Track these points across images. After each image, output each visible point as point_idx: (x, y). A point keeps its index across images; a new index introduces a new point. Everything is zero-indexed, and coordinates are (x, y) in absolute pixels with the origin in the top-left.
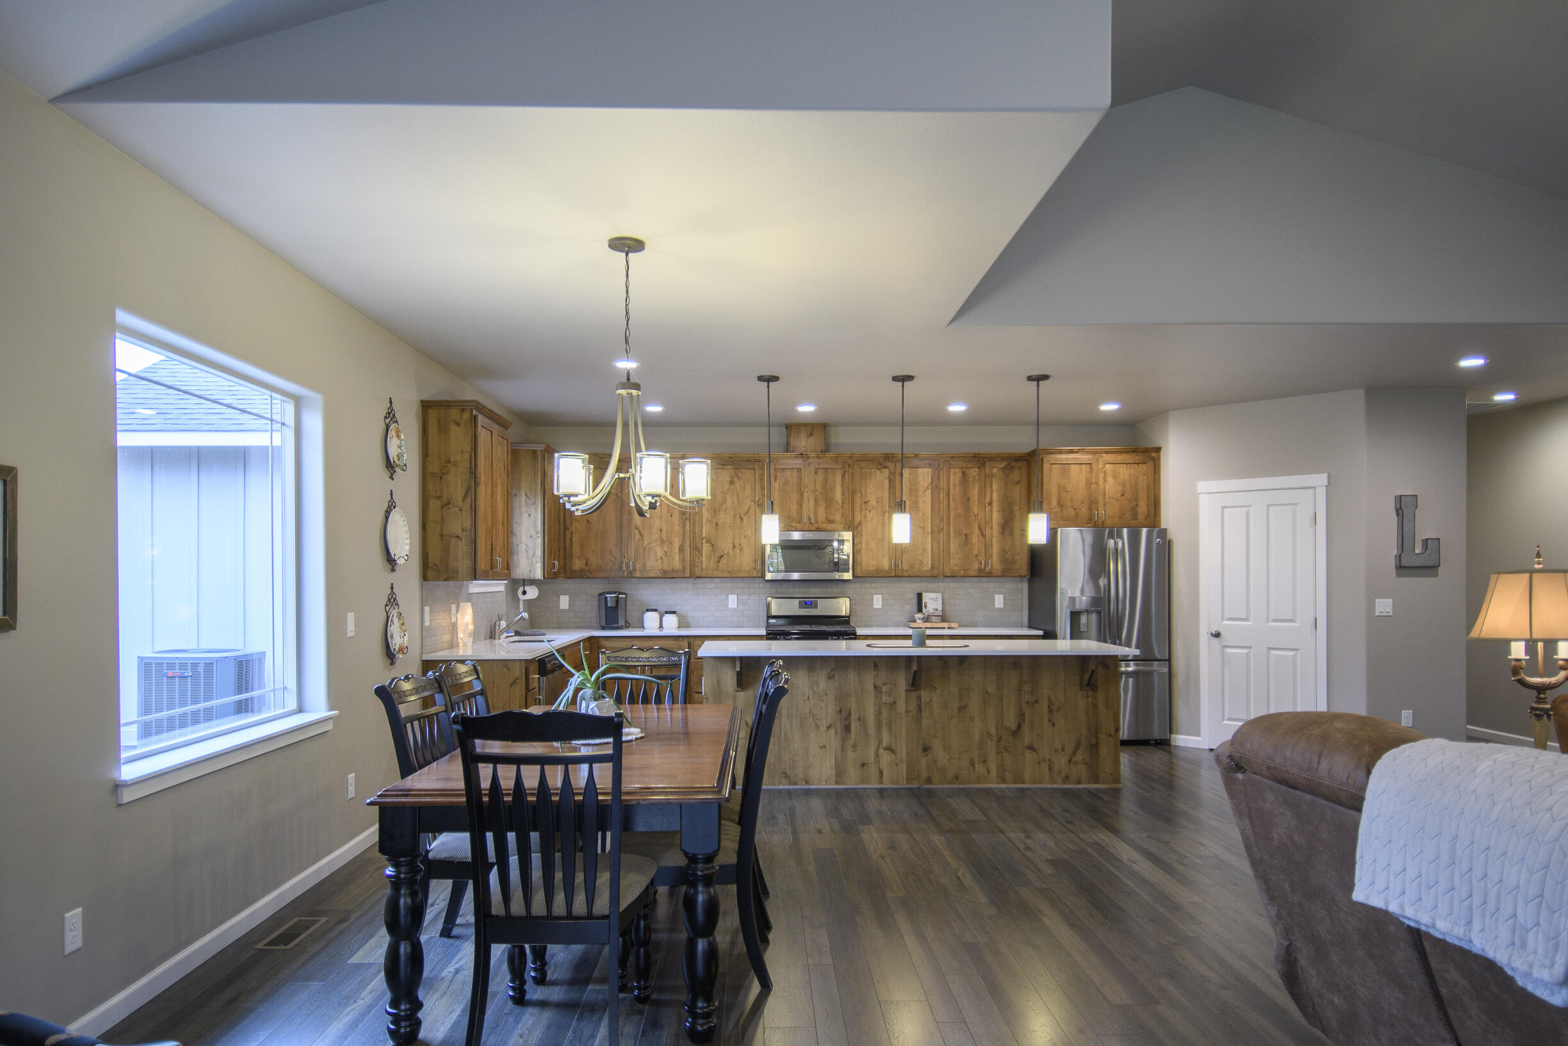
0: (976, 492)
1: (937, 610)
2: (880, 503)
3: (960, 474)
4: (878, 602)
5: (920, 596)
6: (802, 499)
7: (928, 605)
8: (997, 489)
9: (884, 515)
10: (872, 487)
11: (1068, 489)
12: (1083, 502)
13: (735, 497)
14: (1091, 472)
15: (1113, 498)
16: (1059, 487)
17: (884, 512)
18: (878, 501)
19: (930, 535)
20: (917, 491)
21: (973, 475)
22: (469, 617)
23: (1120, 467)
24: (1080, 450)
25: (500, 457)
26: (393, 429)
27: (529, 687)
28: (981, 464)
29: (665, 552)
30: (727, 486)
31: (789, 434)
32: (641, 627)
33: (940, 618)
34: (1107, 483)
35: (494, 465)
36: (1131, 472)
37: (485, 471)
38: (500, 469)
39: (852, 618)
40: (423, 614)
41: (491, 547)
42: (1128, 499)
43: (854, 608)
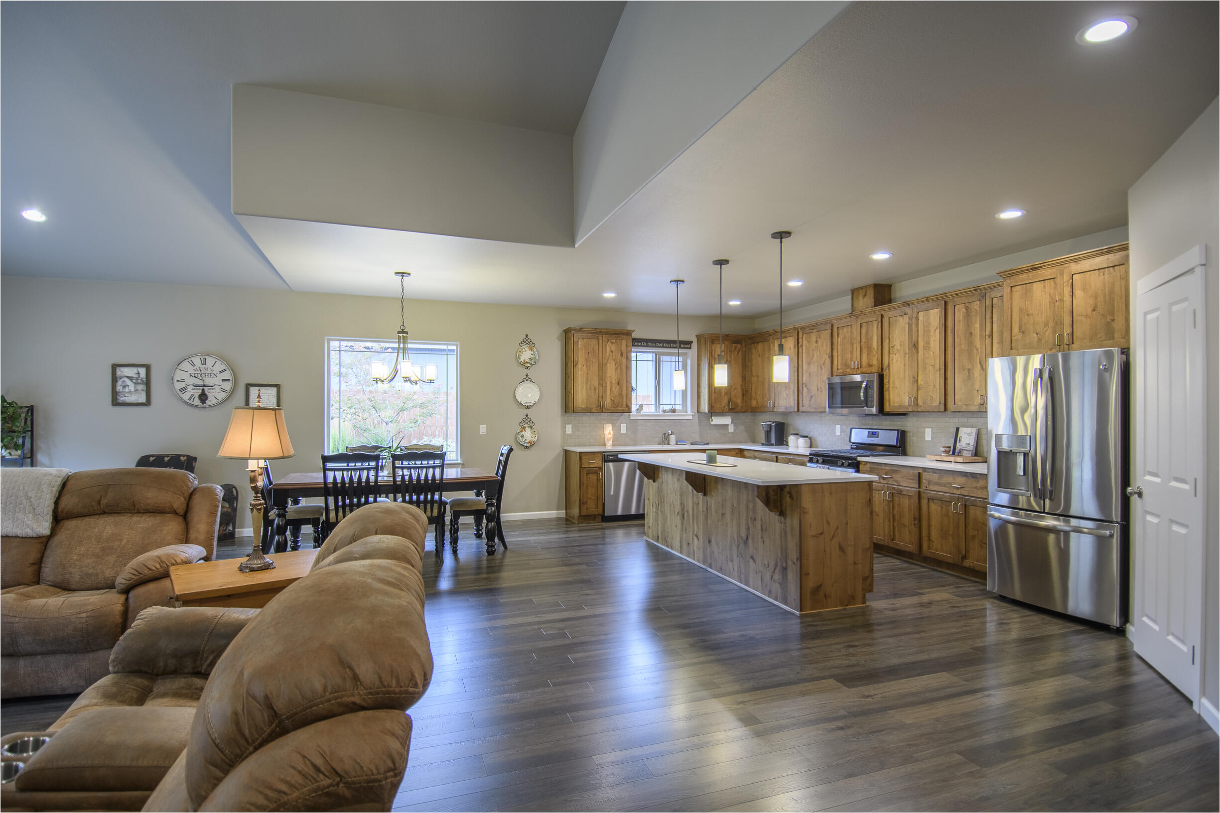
0: (977, 326)
1: (969, 444)
2: (902, 346)
3: (964, 310)
4: (928, 435)
5: (958, 429)
6: (853, 350)
7: (962, 439)
8: (998, 320)
9: (905, 356)
10: (897, 333)
11: (1030, 312)
12: (1046, 325)
13: (818, 353)
14: (1056, 288)
15: (1082, 316)
16: (1021, 309)
17: (905, 354)
18: (901, 345)
19: (938, 372)
20: (929, 331)
21: (975, 309)
22: (609, 431)
23: (1090, 275)
24: (1042, 265)
25: (613, 350)
26: (526, 347)
27: (583, 466)
28: (981, 296)
29: (787, 394)
30: (815, 345)
31: (853, 298)
32: (788, 445)
33: (970, 452)
34: (1075, 297)
35: (601, 355)
36: (1104, 278)
37: (586, 359)
38: (613, 356)
39: (910, 448)
40: (565, 427)
41: (597, 396)
42: (1101, 313)
43: (911, 440)
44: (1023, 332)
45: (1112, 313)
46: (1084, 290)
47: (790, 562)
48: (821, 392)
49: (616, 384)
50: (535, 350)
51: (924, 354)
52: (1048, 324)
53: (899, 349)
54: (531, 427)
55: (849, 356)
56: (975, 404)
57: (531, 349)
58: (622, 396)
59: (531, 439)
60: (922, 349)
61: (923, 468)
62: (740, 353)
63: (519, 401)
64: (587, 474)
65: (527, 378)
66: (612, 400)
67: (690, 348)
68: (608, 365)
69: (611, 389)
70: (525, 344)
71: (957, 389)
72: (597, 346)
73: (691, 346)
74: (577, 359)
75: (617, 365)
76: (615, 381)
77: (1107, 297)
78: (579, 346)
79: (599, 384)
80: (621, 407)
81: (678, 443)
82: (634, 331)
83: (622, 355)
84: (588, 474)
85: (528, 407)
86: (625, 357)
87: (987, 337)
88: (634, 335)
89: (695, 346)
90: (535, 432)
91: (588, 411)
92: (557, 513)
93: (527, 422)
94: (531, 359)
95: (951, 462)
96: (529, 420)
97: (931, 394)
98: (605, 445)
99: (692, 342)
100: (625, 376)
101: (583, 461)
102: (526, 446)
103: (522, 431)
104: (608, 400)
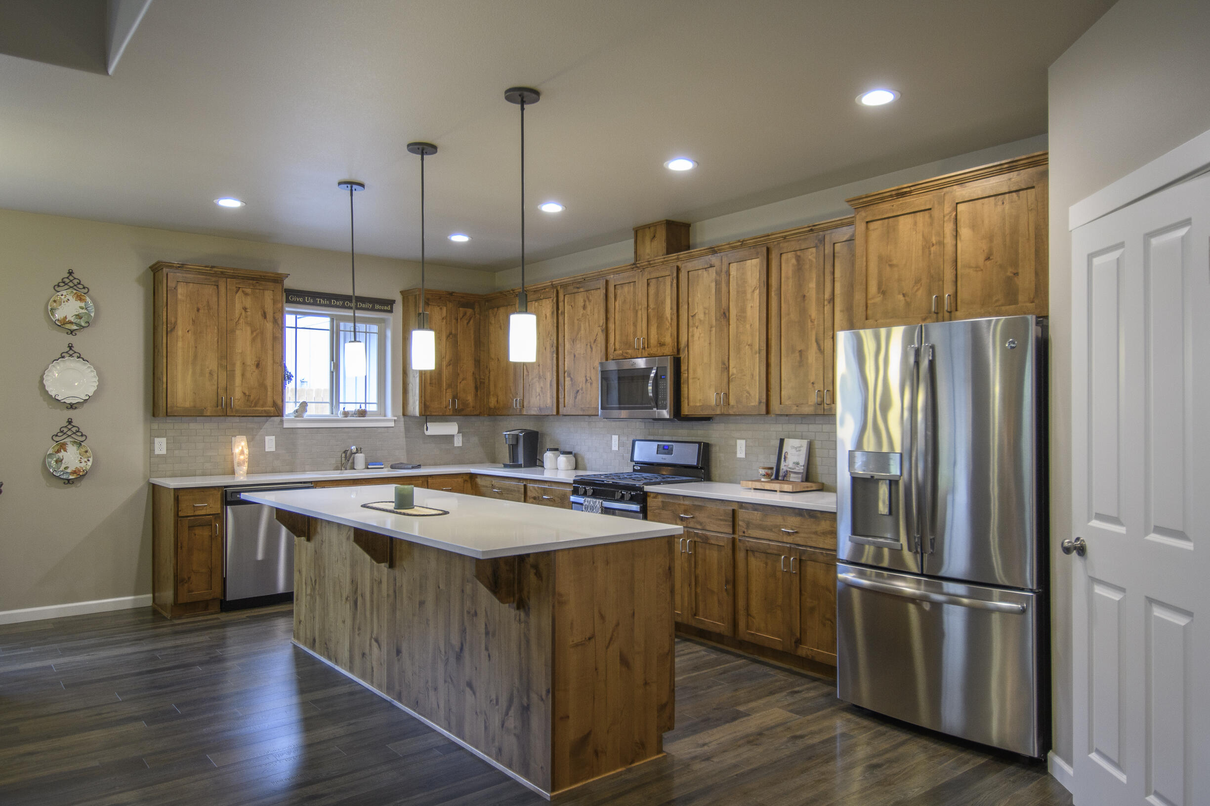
0: (813, 285)
1: (798, 464)
2: (707, 316)
3: (794, 261)
4: (741, 449)
5: (782, 441)
6: (637, 321)
7: (789, 456)
8: (841, 276)
9: (711, 331)
10: (699, 295)
11: (895, 262)
12: (918, 281)
13: (587, 324)
14: (931, 224)
15: (970, 267)
16: (880, 258)
17: (711, 327)
18: (705, 313)
19: (758, 355)
20: (745, 292)
21: (810, 260)
22: (240, 448)
23: (983, 204)
24: (912, 188)
25: (248, 306)
26: (65, 294)
27: (181, 514)
28: (819, 240)
29: (542, 388)
30: (582, 311)
31: (636, 242)
32: (543, 466)
33: (800, 476)
34: (960, 239)
35: (223, 314)
36: (1004, 210)
37: (193, 321)
38: (246, 317)
39: (715, 471)
40: (152, 443)
41: (215, 387)
42: (998, 263)
43: (718, 457)
44: (884, 293)
45: (1014, 263)
46: (974, 227)
47: (534, 697)
48: (591, 384)
49: (254, 368)
50: (88, 299)
51: (737, 327)
52: (920, 280)
53: (702, 319)
54: (79, 444)
55: (631, 329)
56: (810, 403)
57: (80, 298)
58: (266, 388)
59: (79, 465)
60: (735, 320)
61: (738, 502)
62: (471, 322)
63: (53, 394)
64: (189, 527)
65: (70, 351)
66: (244, 394)
67: (391, 311)
68: (238, 332)
69: (243, 375)
70: (67, 287)
71: (785, 381)
72: (215, 299)
73: (392, 308)
74: (173, 320)
75: (255, 334)
76: (250, 361)
77: (1008, 239)
78: (179, 297)
79: (220, 365)
80: (263, 406)
81: (369, 467)
82: (287, 276)
83: (264, 316)
84: (191, 528)
85: (72, 406)
86: (272, 318)
87: (826, 303)
88: (289, 283)
89: (398, 308)
90: (86, 452)
91: (196, 413)
92: (135, 600)
93: (69, 433)
94: (79, 316)
95: (776, 491)
96: (74, 429)
97: (747, 388)
98: (233, 473)
99: (394, 301)
100: (270, 352)
101: (183, 505)
102: (69, 480)
103: (58, 451)
104: (238, 394)
